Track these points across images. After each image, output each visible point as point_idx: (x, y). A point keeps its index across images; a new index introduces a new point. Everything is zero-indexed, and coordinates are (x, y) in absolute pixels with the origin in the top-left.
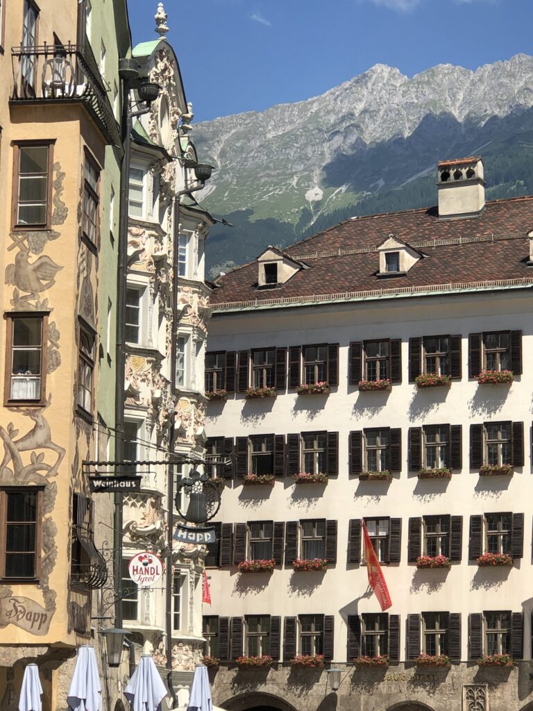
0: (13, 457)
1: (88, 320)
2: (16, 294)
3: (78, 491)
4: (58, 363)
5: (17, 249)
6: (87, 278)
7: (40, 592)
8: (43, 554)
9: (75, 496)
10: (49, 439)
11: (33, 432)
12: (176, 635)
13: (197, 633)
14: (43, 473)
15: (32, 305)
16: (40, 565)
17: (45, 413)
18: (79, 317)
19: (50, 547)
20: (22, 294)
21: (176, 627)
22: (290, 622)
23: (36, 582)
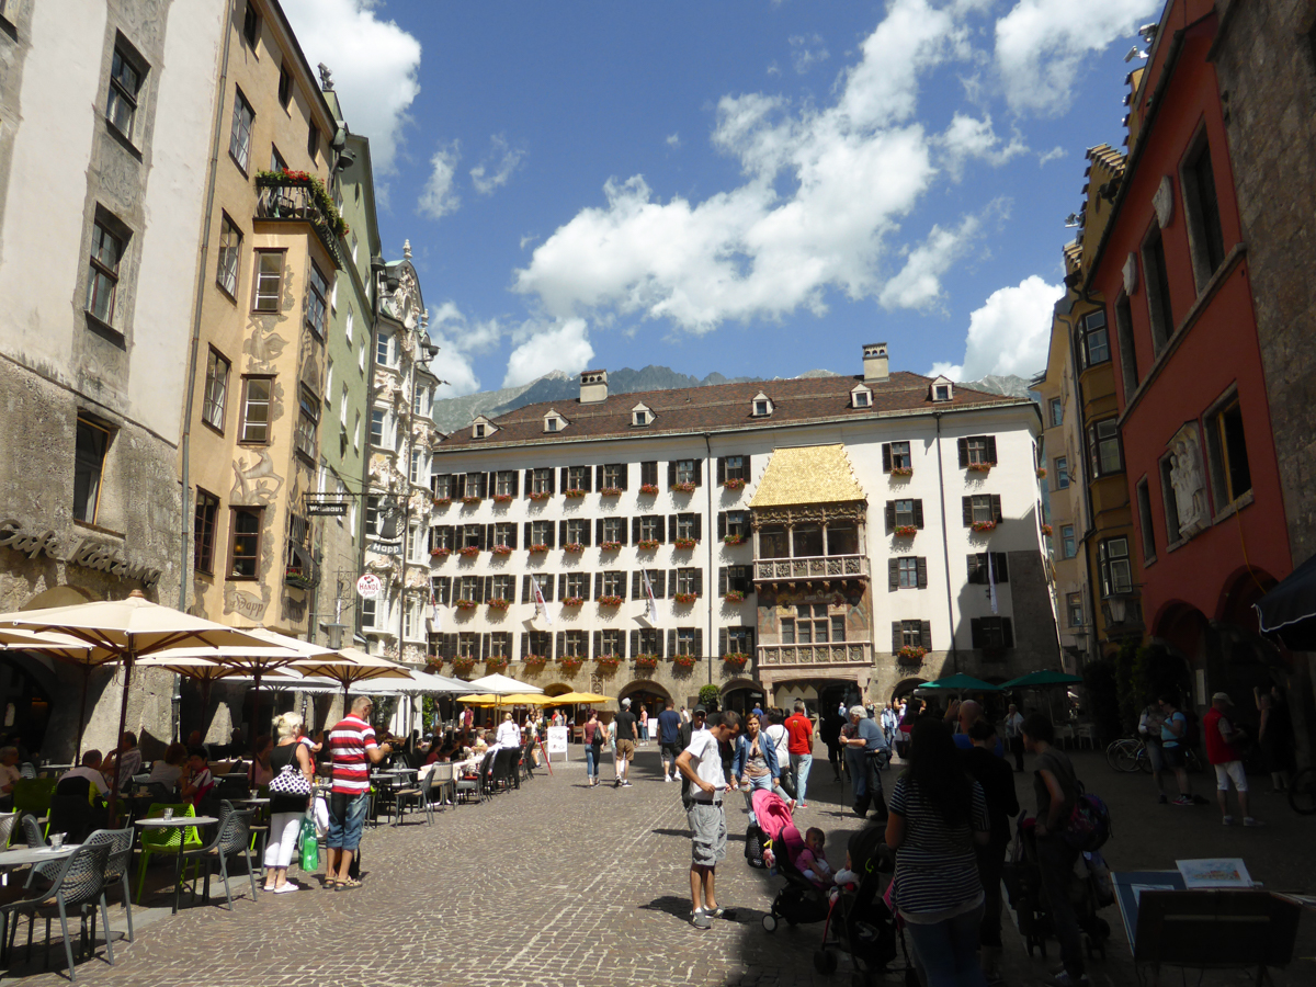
0: (242, 483)
1: (313, 389)
2: (251, 361)
3: (296, 513)
4: (282, 414)
5: (254, 328)
6: (311, 357)
7: (259, 588)
8: (262, 558)
9: (292, 516)
10: (271, 470)
11: (259, 464)
12: (405, 639)
13: (422, 639)
14: (266, 496)
15: (264, 369)
16: (260, 566)
17: (270, 451)
18: (302, 382)
19: (268, 553)
20: (256, 361)
21: (408, 634)
22: (486, 636)
23: (256, 580)
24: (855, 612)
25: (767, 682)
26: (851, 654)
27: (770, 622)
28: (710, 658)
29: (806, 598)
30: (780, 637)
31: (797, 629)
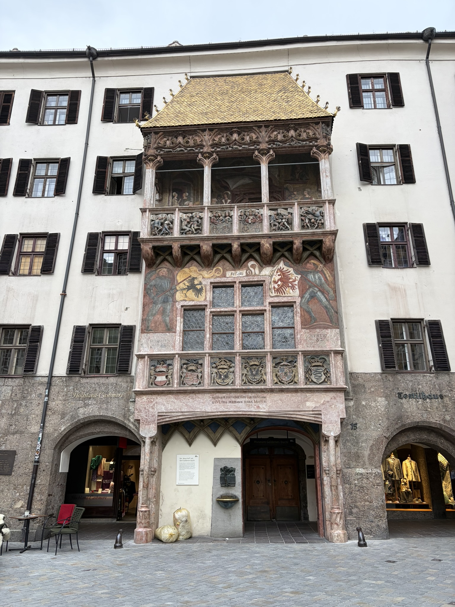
24: (313, 296)
25: (148, 423)
26: (307, 371)
27: (163, 312)
28: (51, 376)
29: (228, 274)
30: (178, 338)
31: (208, 326)
